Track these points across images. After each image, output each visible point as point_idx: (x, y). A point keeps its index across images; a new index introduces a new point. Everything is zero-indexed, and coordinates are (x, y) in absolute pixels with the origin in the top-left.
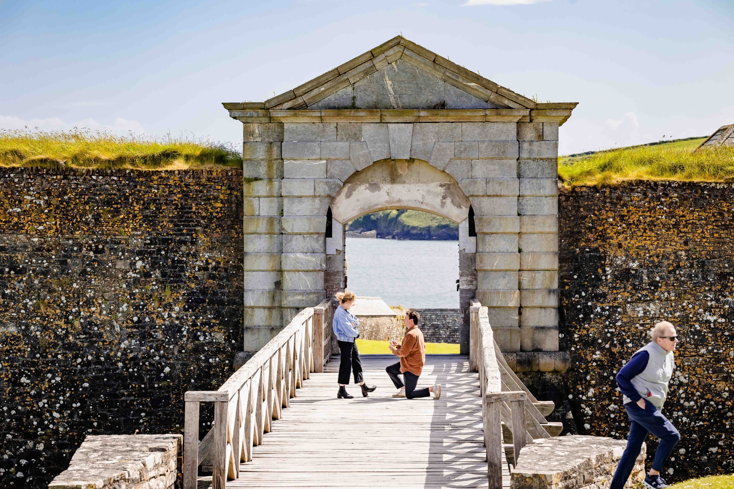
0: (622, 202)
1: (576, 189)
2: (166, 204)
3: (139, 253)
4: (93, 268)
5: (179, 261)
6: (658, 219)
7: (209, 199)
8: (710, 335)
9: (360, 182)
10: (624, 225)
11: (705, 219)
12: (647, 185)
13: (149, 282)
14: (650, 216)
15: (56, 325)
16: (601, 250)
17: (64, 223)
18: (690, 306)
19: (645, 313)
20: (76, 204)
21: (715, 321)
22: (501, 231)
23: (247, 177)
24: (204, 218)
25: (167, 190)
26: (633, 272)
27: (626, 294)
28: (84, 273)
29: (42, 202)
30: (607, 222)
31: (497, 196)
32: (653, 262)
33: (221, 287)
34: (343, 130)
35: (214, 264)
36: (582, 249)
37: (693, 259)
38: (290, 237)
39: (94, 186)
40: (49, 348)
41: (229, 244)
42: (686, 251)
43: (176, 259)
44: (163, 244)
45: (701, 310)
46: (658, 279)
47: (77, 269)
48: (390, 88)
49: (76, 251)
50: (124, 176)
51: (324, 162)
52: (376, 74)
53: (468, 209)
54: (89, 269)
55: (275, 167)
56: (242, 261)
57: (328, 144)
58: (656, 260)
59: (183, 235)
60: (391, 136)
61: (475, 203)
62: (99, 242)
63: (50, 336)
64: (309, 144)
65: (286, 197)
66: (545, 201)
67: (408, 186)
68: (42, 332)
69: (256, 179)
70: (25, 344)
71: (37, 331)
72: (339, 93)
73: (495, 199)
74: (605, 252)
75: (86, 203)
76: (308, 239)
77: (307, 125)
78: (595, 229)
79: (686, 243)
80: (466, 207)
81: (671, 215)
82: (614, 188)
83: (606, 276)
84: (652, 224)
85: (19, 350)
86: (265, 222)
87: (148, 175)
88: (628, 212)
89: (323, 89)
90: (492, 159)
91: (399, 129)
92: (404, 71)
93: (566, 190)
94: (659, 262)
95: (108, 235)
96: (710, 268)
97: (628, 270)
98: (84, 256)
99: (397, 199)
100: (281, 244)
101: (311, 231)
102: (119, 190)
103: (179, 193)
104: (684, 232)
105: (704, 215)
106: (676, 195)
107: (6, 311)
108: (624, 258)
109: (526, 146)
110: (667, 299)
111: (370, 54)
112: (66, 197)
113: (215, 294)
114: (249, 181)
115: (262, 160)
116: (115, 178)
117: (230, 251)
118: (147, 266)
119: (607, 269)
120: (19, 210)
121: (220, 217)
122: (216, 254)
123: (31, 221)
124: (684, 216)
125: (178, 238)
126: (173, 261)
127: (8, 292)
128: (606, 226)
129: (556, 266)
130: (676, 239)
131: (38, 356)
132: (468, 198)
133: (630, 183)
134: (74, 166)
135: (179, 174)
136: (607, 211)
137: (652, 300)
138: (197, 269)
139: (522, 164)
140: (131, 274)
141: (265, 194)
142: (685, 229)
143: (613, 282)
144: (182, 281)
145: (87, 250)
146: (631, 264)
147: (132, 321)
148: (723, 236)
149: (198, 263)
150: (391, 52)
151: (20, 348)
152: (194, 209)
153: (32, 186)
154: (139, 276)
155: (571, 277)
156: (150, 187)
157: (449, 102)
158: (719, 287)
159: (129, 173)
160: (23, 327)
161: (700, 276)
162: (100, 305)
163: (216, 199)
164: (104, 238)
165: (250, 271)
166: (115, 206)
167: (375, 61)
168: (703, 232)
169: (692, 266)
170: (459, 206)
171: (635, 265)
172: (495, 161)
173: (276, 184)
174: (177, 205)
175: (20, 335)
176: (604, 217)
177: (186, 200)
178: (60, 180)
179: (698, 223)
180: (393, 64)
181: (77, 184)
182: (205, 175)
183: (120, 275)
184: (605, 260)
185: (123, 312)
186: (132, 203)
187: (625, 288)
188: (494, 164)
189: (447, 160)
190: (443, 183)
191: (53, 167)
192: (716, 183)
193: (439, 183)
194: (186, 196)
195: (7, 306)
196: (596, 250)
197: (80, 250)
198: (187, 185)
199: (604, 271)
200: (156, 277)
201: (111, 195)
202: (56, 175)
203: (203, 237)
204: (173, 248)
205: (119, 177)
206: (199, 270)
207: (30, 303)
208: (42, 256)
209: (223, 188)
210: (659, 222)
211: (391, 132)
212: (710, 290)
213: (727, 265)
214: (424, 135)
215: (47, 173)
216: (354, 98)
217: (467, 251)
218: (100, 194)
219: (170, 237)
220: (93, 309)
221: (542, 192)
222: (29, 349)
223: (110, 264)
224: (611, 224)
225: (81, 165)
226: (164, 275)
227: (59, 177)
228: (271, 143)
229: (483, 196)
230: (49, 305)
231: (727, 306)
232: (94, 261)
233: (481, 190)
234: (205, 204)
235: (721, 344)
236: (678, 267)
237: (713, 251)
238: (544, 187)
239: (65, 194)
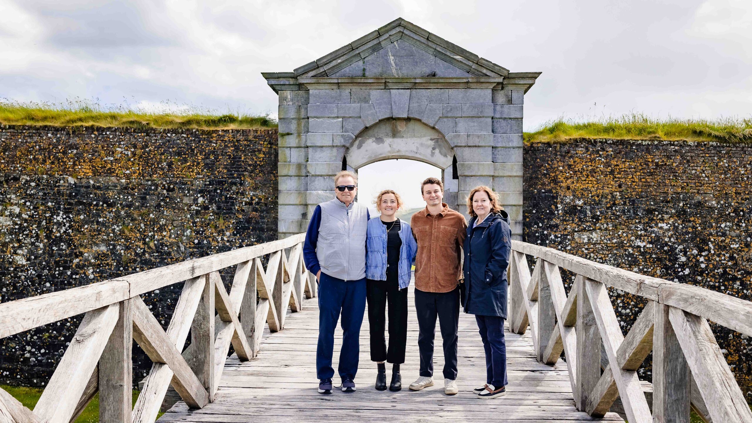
0: (569, 155)
1: (534, 145)
2: (222, 155)
3: (201, 192)
4: (166, 203)
5: (231, 198)
6: (597, 167)
7: (255, 151)
8: (641, 257)
9: (368, 136)
10: (571, 172)
11: (634, 168)
12: (589, 142)
13: (208, 213)
14: (591, 166)
15: (137, 245)
16: (554, 191)
17: (145, 169)
18: (625, 235)
19: (589, 240)
20: (155, 154)
21: (644, 246)
22: (479, 174)
23: (281, 132)
24: (250, 165)
25: (223, 144)
26: (579, 208)
27: (574, 225)
28: (159, 206)
29: (129, 153)
30: (558, 170)
31: (476, 146)
32: (594, 200)
33: (262, 218)
34: (355, 95)
35: (257, 200)
36: (539, 191)
37: (626, 198)
38: (313, 178)
39: (169, 141)
40: (130, 263)
41: (268, 185)
42: (620, 192)
43: (228, 196)
44: (219, 184)
45: (633, 238)
46: (598, 213)
47: (153, 203)
48: (392, 62)
49: (153, 190)
50: (192, 134)
51: (341, 119)
52: (381, 51)
53: (452, 158)
54: (162, 203)
55: (303, 125)
56: (277, 198)
57: (343, 105)
58: (597, 199)
59: (234, 178)
60: (393, 99)
61: (458, 152)
62: (171, 183)
63: (131, 254)
64: (329, 105)
65: (311, 147)
66: (512, 151)
67: (406, 139)
68: (125, 250)
69: (288, 134)
70: (112, 260)
71: (122, 250)
72: (352, 66)
73: (474, 149)
74: (557, 193)
75: (162, 154)
76: (328, 180)
77: (327, 91)
78: (549, 175)
79: (620, 186)
80: (451, 156)
81: (607, 165)
82: (563, 144)
83: (558, 211)
84: (593, 171)
85: (108, 264)
86: (294, 167)
87: (209, 133)
88: (574, 162)
89: (339, 61)
90: (472, 117)
91: (399, 94)
92: (403, 49)
93: (526, 145)
94: (599, 200)
95: (178, 178)
96: (639, 205)
97: (575, 206)
98: (159, 193)
99: (397, 150)
100: (307, 184)
101: (330, 174)
102: (187, 144)
103: (232, 147)
104: (618, 178)
105: (633, 165)
106: (611, 149)
107: (99, 234)
108: (572, 197)
109: (498, 108)
110: (606, 229)
111: (377, 33)
112: (147, 150)
113: (257, 223)
114: (283, 135)
115: (293, 119)
116: (185, 136)
117: (269, 190)
118: (207, 201)
119: (559, 206)
120: (112, 159)
121: (262, 165)
122: (259, 193)
123: (120, 167)
124: (617, 165)
125: (230, 181)
126: (226, 197)
127: (101, 220)
128: (557, 173)
129: (521, 203)
130: (612, 183)
131: (122, 269)
132: (452, 148)
133: (576, 140)
134: (154, 127)
135: (232, 132)
136: (558, 162)
137: (594, 230)
138: (244, 204)
139: (495, 123)
140: (194, 207)
141: (295, 145)
142: (619, 176)
143: (564, 215)
144: (232, 213)
145: (162, 189)
146: (577, 202)
147: (194, 243)
148: (648, 180)
149: (245, 199)
150: (393, 32)
151: (108, 263)
152: (243, 159)
153: (123, 141)
154: (200, 209)
155: (530, 212)
156: (211, 142)
157: (439, 73)
158: (647, 220)
159: (195, 132)
160: (111, 247)
161: (632, 211)
162: (170, 230)
163: (259, 151)
164: (175, 180)
165: (283, 205)
166: (184, 156)
167: (381, 39)
168: (633, 178)
169: (625, 204)
170: (445, 156)
171: (580, 203)
172: (475, 119)
173: (303, 137)
174: (230, 155)
175: (109, 253)
176: (556, 166)
177: (237, 152)
178: (144, 136)
179: (629, 170)
180: (395, 43)
181: (157, 140)
182: (252, 133)
183: (186, 208)
184: (557, 199)
185: (187, 236)
186: (197, 154)
187: (573, 220)
188: (474, 122)
189: (437, 118)
190: (433, 137)
191: (138, 127)
192: (642, 140)
193: (429, 138)
194: (237, 148)
195: (100, 230)
196: (550, 191)
197: (156, 189)
198: (238, 141)
199: (557, 207)
200: (213, 209)
201: (181, 148)
202: (141, 133)
203: (249, 180)
204: (226, 188)
205: (188, 135)
206: (246, 204)
207: (117, 229)
208: (128, 193)
209: (265, 143)
210: (598, 170)
211: (393, 96)
212: (640, 222)
213: (652, 203)
214: (419, 99)
215: (134, 131)
216: (364, 70)
217: (451, 191)
218: (173, 147)
219: (224, 179)
220: (164, 233)
221: (511, 145)
222: (115, 264)
223: (179, 200)
224: (561, 172)
225: (160, 126)
226: (219, 208)
227: (143, 134)
228: (300, 106)
229: (465, 146)
230: (131, 230)
231: (653, 235)
232: (167, 197)
233: (463, 142)
234: (252, 155)
235: (650, 264)
236: (614, 204)
237: (641, 192)
238: (512, 141)
239: (147, 146)
